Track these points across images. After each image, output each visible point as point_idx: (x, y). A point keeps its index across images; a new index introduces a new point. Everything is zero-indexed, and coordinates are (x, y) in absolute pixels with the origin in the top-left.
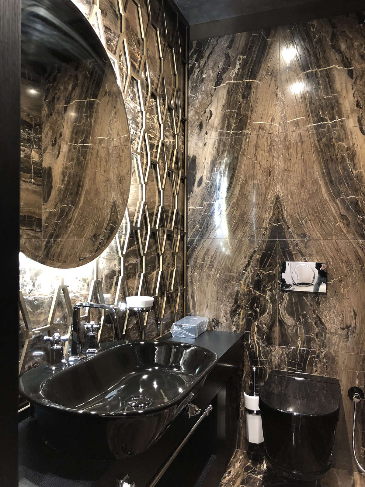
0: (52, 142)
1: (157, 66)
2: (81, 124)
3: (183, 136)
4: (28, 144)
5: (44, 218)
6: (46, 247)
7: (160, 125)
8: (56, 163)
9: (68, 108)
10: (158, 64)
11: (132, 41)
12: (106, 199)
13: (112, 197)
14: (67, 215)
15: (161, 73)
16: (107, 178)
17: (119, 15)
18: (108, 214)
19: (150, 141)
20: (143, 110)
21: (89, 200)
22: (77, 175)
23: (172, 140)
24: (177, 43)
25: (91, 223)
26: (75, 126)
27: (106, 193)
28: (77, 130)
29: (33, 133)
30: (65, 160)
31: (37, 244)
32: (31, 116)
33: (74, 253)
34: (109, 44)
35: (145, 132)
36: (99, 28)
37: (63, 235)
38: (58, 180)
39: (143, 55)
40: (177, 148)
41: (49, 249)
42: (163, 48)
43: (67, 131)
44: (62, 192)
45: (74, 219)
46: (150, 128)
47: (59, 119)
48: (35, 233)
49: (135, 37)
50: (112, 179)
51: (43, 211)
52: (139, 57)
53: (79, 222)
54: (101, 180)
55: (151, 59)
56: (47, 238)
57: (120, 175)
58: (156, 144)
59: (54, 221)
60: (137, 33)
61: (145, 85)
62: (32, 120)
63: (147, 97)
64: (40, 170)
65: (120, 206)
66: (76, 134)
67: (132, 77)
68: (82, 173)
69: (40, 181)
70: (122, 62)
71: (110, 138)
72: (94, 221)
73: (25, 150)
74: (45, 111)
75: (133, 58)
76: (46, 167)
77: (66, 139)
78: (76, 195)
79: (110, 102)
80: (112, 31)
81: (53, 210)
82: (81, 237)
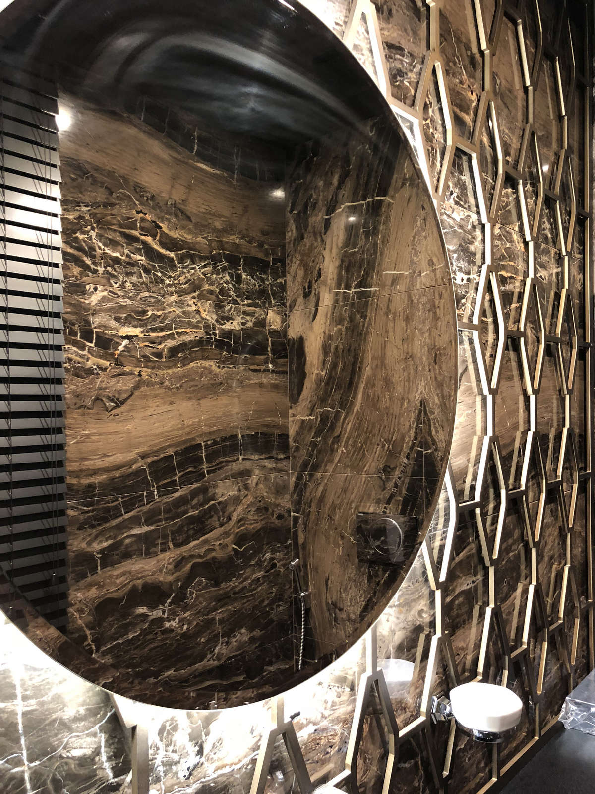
0: (305, 288)
1: (516, 110)
2: (356, 250)
3: (579, 253)
4: (260, 299)
5: (292, 432)
6: (297, 485)
7: (526, 244)
8: (311, 328)
9: (332, 221)
10: (520, 103)
11: (455, 64)
12: (405, 396)
13: (419, 392)
14: (332, 428)
15: (527, 122)
16: (408, 353)
17: (423, 9)
18: (410, 427)
19: (503, 288)
20: (484, 219)
21: (373, 399)
22: (349, 350)
23: (555, 271)
24: (565, 43)
25: (378, 445)
26: (345, 255)
27: (407, 384)
28: (350, 262)
29: (270, 278)
30: (328, 324)
31: (280, 483)
32: (266, 246)
33: (346, 501)
34: (397, 84)
35: (490, 271)
36: (371, 51)
37: (326, 466)
38: (316, 362)
39: (483, 90)
40: (566, 286)
41: (302, 491)
42: (531, 64)
43: (330, 266)
44: (323, 384)
45: (346, 436)
46: (503, 257)
47: (316, 244)
48: (276, 463)
49: (464, 51)
50: (419, 355)
51: (291, 419)
52: (474, 97)
53: (355, 443)
54: (396, 357)
55: (503, 95)
56: (298, 469)
57: (435, 346)
58: (517, 290)
59: (310, 438)
60: (469, 40)
61: (489, 160)
62: (267, 255)
63: (493, 188)
64: (284, 345)
65: (437, 411)
66: (347, 271)
67: (457, 149)
68: (360, 345)
69: (285, 365)
70: (431, 120)
71: (414, 272)
72: (383, 440)
73: (254, 313)
74: (292, 232)
75: (458, 102)
76: (295, 337)
77: (329, 282)
78: (348, 388)
79: (413, 200)
80: (406, 52)
81: (308, 418)
82: (360, 471)
